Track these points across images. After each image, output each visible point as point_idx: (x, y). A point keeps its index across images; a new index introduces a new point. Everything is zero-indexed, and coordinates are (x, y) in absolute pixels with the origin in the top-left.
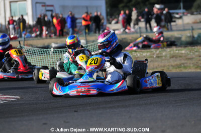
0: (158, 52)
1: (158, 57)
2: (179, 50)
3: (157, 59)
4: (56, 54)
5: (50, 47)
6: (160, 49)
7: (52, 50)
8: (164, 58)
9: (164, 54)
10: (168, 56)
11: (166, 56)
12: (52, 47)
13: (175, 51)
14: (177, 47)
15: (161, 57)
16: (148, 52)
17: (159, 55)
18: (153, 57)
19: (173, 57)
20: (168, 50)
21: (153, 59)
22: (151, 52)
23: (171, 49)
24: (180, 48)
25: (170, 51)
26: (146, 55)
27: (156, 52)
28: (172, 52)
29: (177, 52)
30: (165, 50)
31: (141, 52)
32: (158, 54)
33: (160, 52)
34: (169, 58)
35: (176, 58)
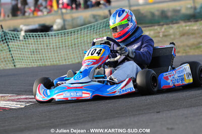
0: (163, 30)
1: (165, 36)
2: (189, 26)
3: (165, 39)
4: (34, 39)
5: (19, 30)
6: (165, 26)
7: (23, 33)
8: (172, 37)
9: (171, 31)
10: (178, 34)
11: (174, 34)
12: (21, 30)
13: (184, 28)
14: (185, 22)
15: (170, 35)
16: (151, 30)
17: (166, 34)
18: (159, 36)
19: (183, 35)
20: (175, 26)
21: (160, 39)
22: (157, 29)
23: (178, 25)
24: (189, 23)
25: (178, 28)
26: (150, 34)
27: (161, 29)
28: (181, 29)
29: (187, 28)
30: (171, 27)
32: (164, 32)
33: (165, 29)
34: (178, 37)
35: (188, 36)
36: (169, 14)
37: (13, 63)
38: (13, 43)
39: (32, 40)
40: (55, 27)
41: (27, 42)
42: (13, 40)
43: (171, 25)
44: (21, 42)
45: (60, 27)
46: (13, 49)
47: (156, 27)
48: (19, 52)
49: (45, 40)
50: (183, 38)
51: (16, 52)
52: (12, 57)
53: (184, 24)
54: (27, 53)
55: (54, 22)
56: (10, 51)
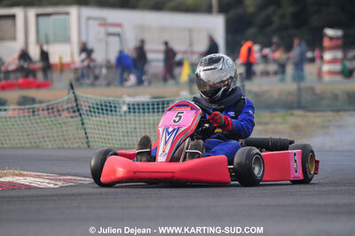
5: (121, 102)
12: (124, 103)
31: (305, 116)
42: (93, 114)
48: (104, 132)
49: (151, 118)
54: (117, 134)
56: (83, 124)
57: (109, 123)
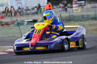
0: (82, 23)
5: (24, 21)
6: (83, 22)
7: (26, 23)
8: (86, 26)
9: (86, 24)
11: (87, 25)
12: (26, 21)
15: (85, 25)
16: (77, 23)
19: (90, 25)
22: (80, 23)
23: (89, 21)
24: (93, 21)
30: (86, 22)
32: (83, 24)
34: (88, 26)
35: (92, 26)
36: (85, 17)
37: (21, 34)
38: (22, 27)
39: (29, 26)
40: (39, 21)
41: (27, 26)
42: (21, 25)
43: (86, 21)
44: (25, 26)
45: (41, 21)
46: (21, 29)
47: (80, 22)
48: (24, 30)
50: (90, 27)
51: (23, 30)
52: (21, 32)
53: (91, 21)
55: (39, 19)
56: (20, 30)
57: (24, 28)
